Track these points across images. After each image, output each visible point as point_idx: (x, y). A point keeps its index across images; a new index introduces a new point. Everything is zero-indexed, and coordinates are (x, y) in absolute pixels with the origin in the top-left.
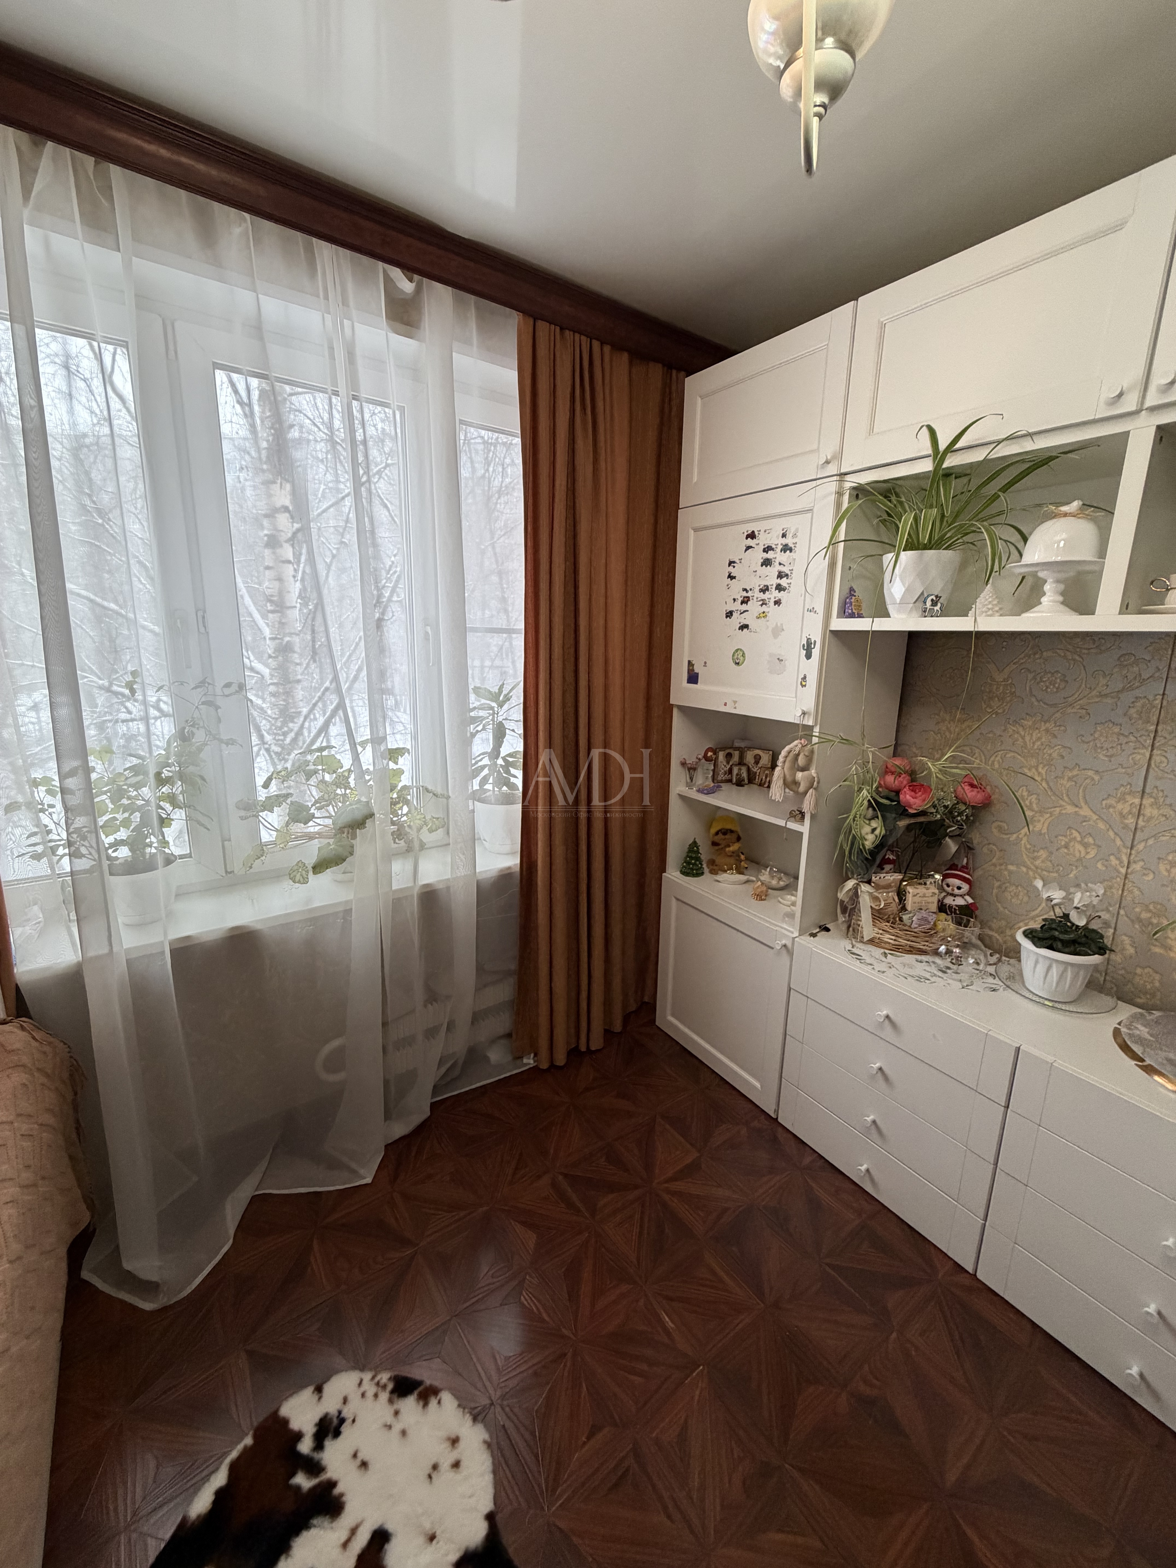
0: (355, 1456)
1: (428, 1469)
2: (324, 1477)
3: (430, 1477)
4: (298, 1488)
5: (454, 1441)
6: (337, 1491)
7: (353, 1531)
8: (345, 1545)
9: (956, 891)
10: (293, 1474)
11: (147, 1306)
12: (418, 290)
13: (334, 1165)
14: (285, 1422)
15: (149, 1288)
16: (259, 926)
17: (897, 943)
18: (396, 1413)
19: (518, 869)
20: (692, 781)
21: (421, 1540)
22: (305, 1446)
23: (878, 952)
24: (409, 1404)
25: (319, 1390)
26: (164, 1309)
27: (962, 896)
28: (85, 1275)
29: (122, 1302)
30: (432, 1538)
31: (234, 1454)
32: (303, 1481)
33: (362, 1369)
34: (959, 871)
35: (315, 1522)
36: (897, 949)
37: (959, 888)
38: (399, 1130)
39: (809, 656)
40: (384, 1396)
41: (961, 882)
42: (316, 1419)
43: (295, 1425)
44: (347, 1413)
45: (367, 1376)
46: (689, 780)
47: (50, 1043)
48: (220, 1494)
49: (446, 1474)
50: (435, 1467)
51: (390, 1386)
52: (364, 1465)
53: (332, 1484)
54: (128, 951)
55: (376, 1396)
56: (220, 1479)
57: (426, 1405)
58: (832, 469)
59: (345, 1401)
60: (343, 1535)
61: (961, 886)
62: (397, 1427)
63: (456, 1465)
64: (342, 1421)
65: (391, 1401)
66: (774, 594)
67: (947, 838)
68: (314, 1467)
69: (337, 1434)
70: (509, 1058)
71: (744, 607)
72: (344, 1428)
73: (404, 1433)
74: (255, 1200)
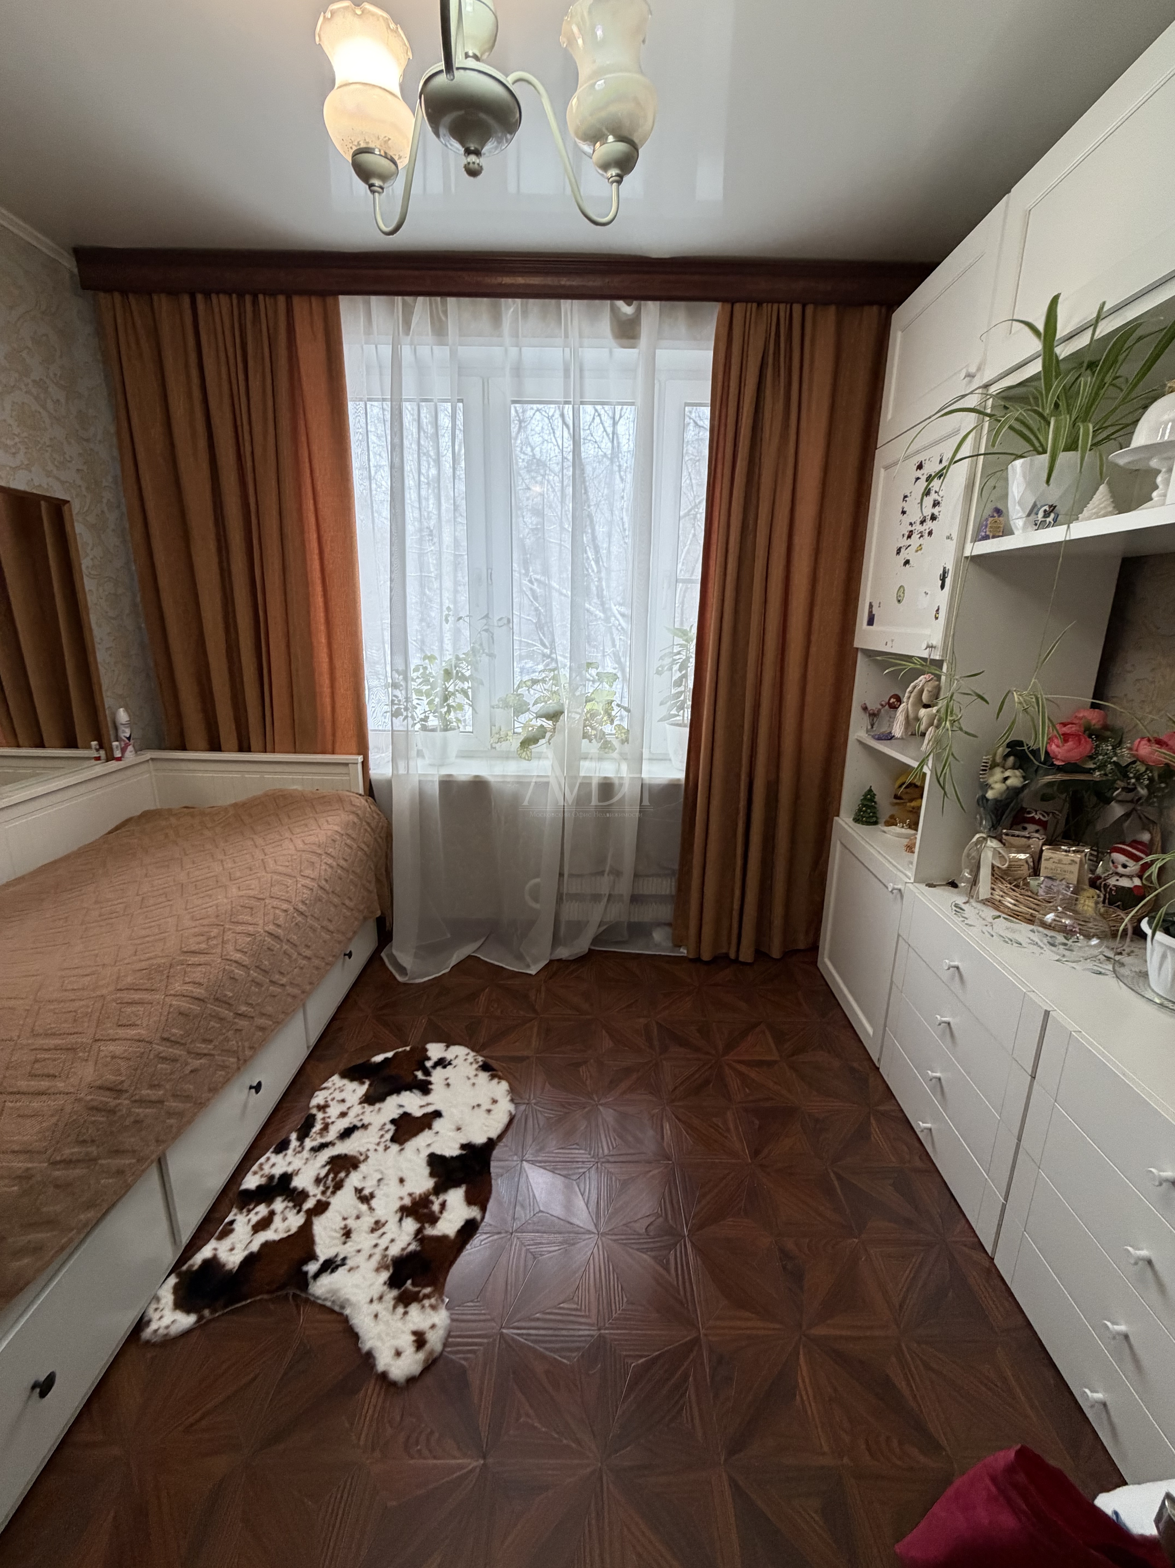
0: (447, 1079)
1: (475, 1104)
2: (428, 1078)
3: (474, 1107)
4: (416, 1076)
5: (495, 1102)
6: (430, 1087)
7: (428, 1104)
8: (421, 1107)
9: (1120, 870)
10: (418, 1070)
11: (400, 979)
12: (638, 310)
13: (520, 957)
14: (426, 1050)
15: (403, 970)
16: (491, 779)
17: (1016, 908)
18: (476, 1075)
19: (683, 782)
20: (872, 727)
21: (454, 1127)
22: (429, 1064)
23: (989, 912)
24: (484, 1076)
25: (448, 1047)
26: (405, 984)
27: (1130, 877)
28: (383, 955)
29: (391, 973)
30: (459, 1129)
31: (400, 1050)
32: (420, 1075)
33: (473, 1050)
34: (1127, 845)
35: (414, 1091)
36: (1015, 915)
37: (1125, 866)
38: (563, 953)
39: (943, 587)
40: (475, 1066)
41: (1126, 858)
42: (440, 1057)
43: (429, 1054)
44: (454, 1063)
45: (472, 1054)
46: (869, 727)
47: (378, 814)
48: (386, 1059)
49: (481, 1112)
50: (479, 1105)
51: (481, 1063)
52: (448, 1085)
53: (430, 1083)
54: (420, 775)
55: (471, 1063)
56: (390, 1055)
57: (491, 1079)
58: (978, 382)
59: (457, 1057)
60: (423, 1103)
61: (1128, 864)
62: (473, 1080)
63: (489, 1111)
64: (450, 1064)
65: (477, 1069)
66: (929, 524)
67: (1113, 803)
68: (427, 1073)
69: (445, 1067)
70: (670, 944)
71: (909, 542)
72: (449, 1067)
73: (474, 1084)
74: (469, 957)
